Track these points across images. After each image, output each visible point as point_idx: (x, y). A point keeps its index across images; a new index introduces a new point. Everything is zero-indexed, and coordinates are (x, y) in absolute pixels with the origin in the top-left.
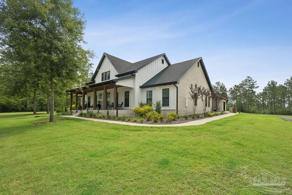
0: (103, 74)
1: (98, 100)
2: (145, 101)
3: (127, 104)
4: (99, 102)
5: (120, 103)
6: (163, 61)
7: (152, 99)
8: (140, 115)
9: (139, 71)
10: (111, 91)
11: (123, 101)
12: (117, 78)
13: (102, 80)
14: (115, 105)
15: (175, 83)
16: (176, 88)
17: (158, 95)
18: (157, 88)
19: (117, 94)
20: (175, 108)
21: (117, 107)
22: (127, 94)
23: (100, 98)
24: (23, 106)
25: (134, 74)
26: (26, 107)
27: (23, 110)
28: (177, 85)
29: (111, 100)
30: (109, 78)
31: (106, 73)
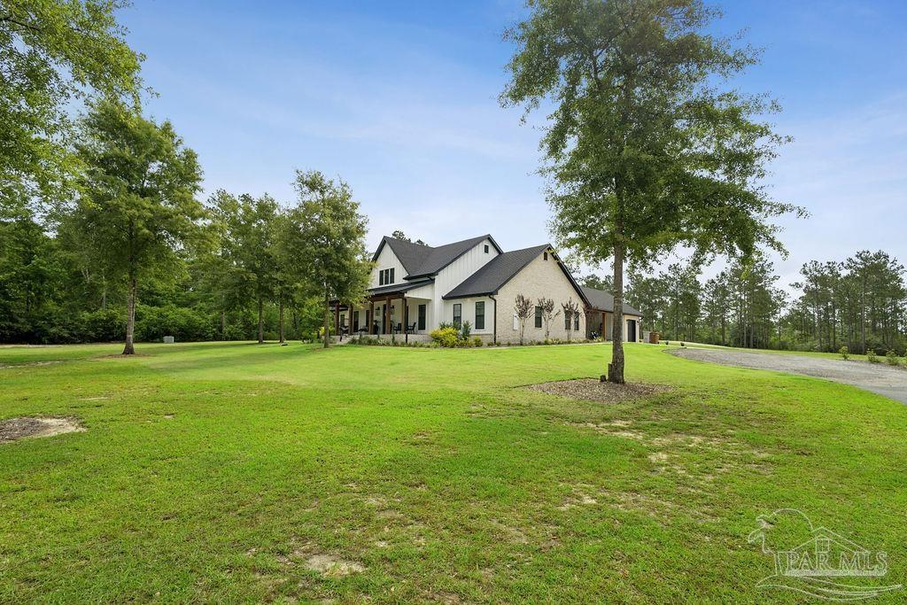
0: (381, 272)
1: (375, 318)
2: (450, 320)
3: (422, 326)
4: (376, 321)
5: (411, 323)
6: (486, 248)
7: (460, 317)
8: (440, 342)
9: (441, 273)
10: (397, 302)
11: (417, 320)
12: (406, 282)
13: (381, 284)
14: (403, 327)
15: (490, 294)
16: (493, 302)
17: (468, 311)
18: (469, 300)
19: (406, 310)
20: (493, 333)
21: (407, 329)
22: (422, 309)
23: (377, 314)
24: (214, 329)
25: (432, 278)
26: (221, 330)
27: (215, 339)
28: (495, 297)
29: (397, 318)
30: (392, 281)
31: (387, 271)
